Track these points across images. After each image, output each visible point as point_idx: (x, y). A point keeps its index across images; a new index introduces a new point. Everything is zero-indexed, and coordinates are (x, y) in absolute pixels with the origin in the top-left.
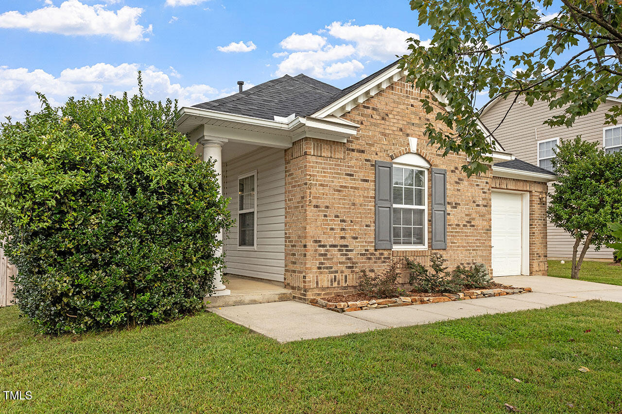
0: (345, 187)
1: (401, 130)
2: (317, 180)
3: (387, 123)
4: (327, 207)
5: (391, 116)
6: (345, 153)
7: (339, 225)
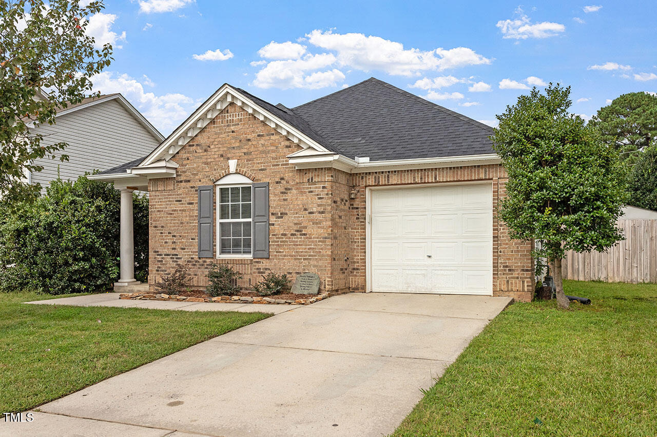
0: (175, 210)
1: (222, 156)
2: (156, 208)
3: (209, 153)
4: (163, 227)
5: (212, 147)
6: (174, 185)
7: (171, 239)
